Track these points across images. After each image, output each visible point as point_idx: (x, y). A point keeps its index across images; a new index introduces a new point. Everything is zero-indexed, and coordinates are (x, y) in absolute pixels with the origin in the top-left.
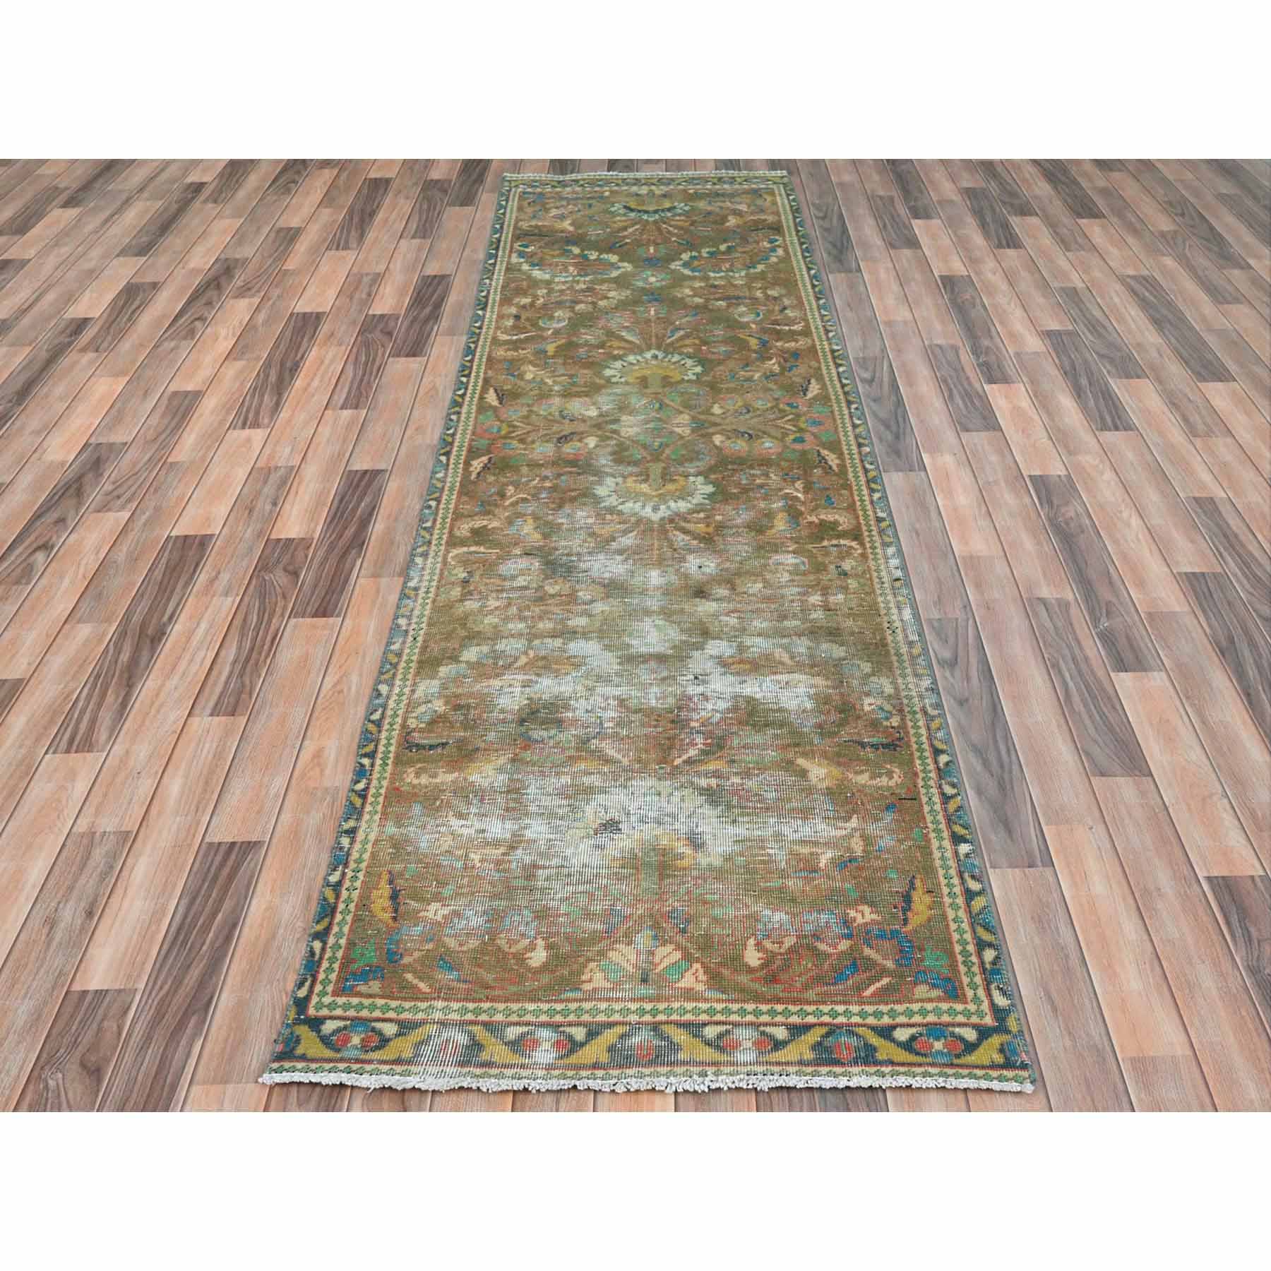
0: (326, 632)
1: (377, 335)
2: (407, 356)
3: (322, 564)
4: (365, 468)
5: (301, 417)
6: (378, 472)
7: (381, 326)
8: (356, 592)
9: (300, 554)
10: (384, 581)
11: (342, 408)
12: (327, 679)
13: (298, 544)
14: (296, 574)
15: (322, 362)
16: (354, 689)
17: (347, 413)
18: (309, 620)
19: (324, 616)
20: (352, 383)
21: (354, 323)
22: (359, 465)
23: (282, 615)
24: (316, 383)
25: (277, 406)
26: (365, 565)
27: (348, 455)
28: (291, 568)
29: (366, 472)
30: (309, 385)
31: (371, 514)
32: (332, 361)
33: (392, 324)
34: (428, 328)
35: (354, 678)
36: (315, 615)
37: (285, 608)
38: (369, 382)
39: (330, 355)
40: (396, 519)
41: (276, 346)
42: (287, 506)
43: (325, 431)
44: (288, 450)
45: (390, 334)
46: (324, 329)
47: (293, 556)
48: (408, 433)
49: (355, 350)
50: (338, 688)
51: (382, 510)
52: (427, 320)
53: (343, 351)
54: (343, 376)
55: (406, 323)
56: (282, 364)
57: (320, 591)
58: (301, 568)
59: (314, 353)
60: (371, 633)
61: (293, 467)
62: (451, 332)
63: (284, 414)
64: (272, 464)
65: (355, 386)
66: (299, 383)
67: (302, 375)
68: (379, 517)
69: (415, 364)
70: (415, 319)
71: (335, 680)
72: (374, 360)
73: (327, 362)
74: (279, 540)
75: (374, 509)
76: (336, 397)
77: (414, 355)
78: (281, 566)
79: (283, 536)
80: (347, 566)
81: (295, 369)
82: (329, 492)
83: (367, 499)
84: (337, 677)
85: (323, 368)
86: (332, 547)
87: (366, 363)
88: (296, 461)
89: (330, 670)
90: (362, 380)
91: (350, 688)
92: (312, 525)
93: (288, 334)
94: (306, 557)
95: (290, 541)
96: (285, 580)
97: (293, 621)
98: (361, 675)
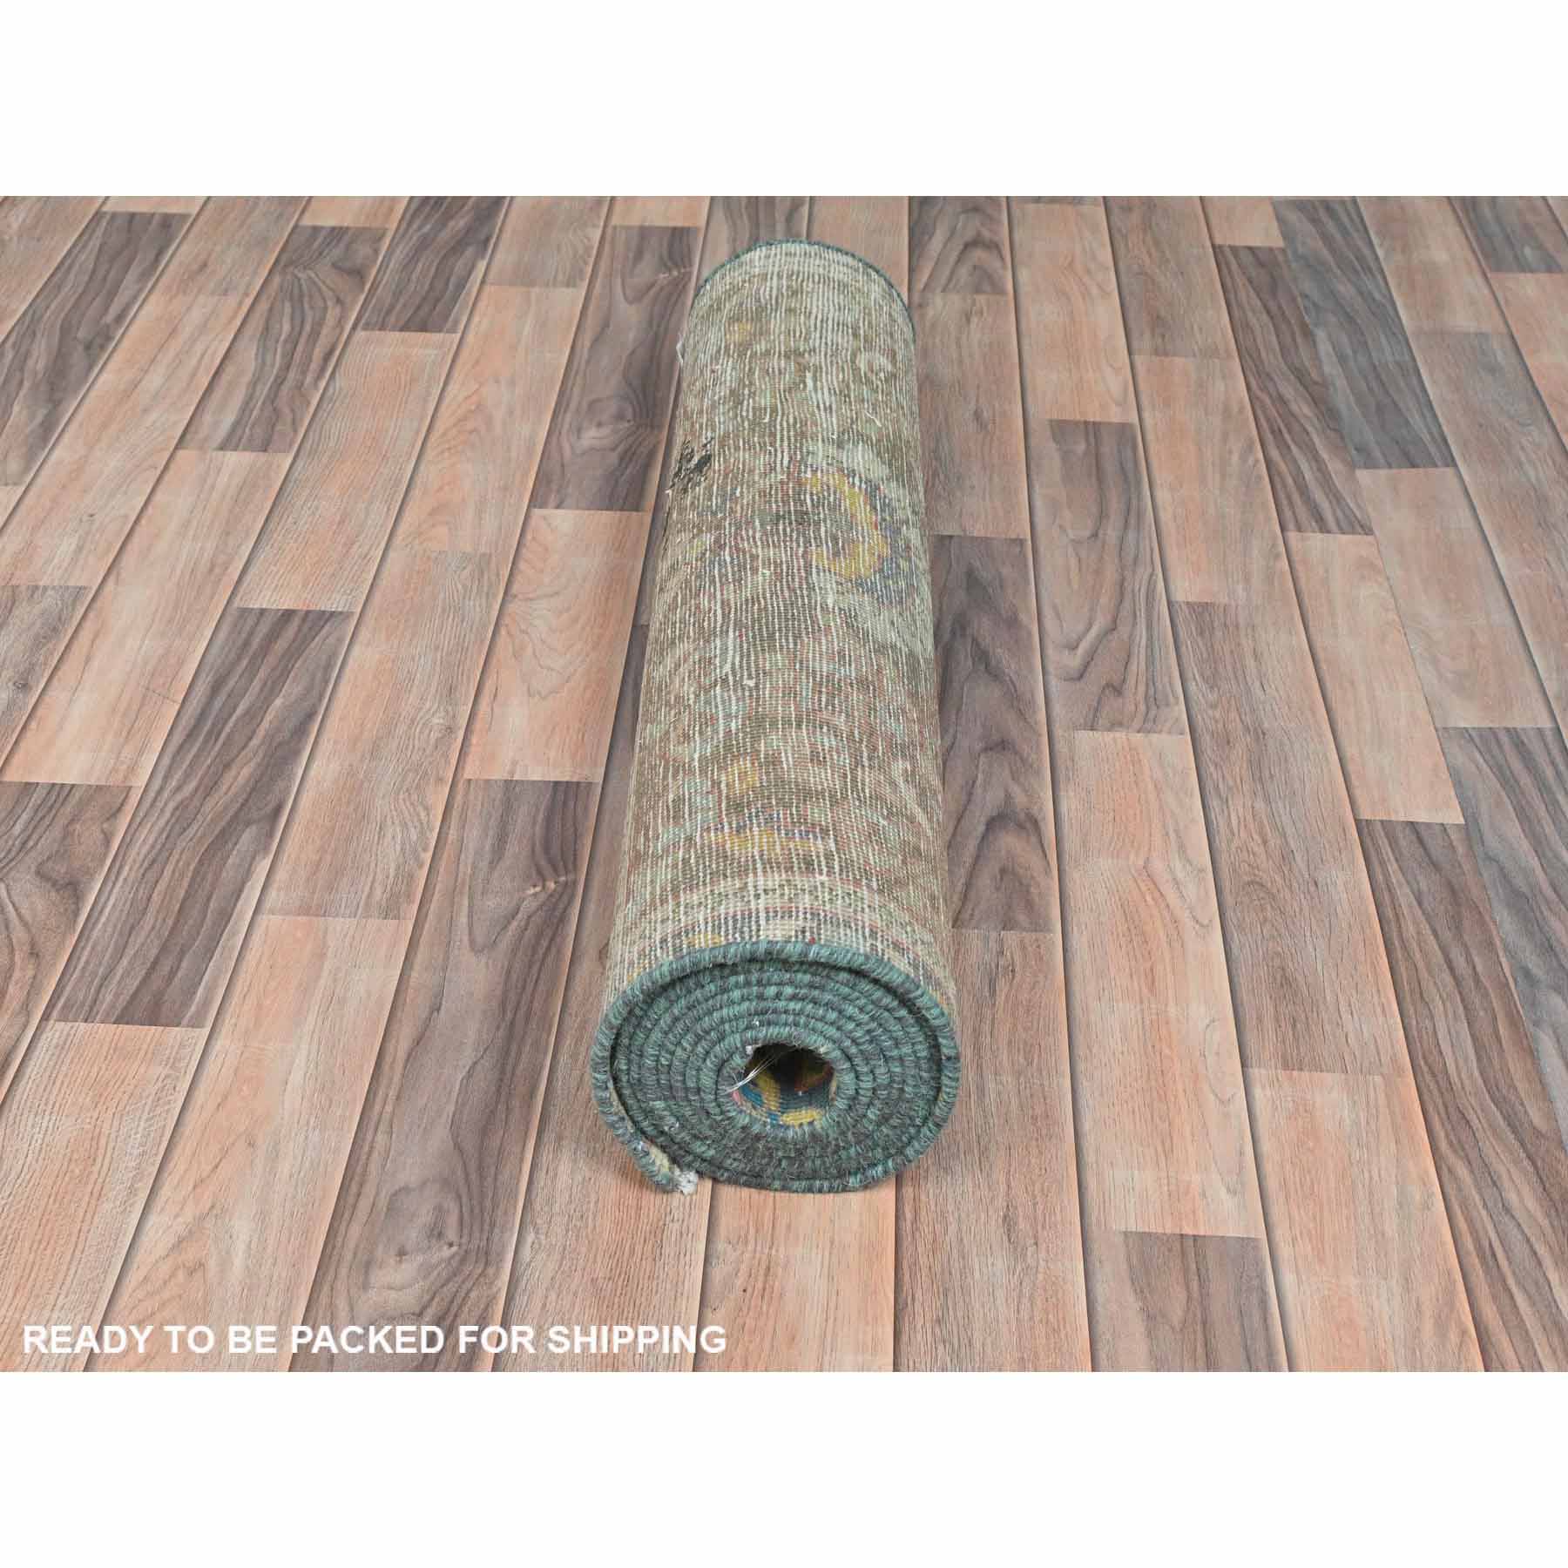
0: (158, 1070)
1: (324, 274)
2: (404, 328)
3: (155, 863)
4: (287, 605)
5: (110, 463)
6: (325, 617)
7: (337, 252)
8: (251, 957)
9: (89, 834)
10: (339, 926)
11: (222, 447)
12: (153, 1219)
13: (83, 804)
14: (72, 889)
15: (174, 332)
16: (238, 1261)
17: (237, 461)
18: (105, 1031)
19: (153, 1019)
20: (254, 384)
21: (263, 242)
22: (270, 595)
23: (26, 1008)
24: (154, 380)
25: (46, 432)
26: (281, 875)
27: (239, 565)
28: (59, 869)
29: (288, 615)
30: (135, 385)
31: (301, 731)
32: (203, 328)
33: (363, 250)
34: (459, 266)
35: (242, 1228)
36: (124, 1018)
37: (34, 988)
38: (299, 386)
39: (196, 316)
40: (375, 751)
41: (53, 286)
42: (57, 695)
43: (176, 501)
44: (67, 546)
45: (358, 274)
46: (183, 253)
47: (67, 833)
48: (409, 518)
49: (263, 306)
50: (190, 1254)
51: (333, 722)
52: (458, 247)
53: (232, 308)
54: (230, 370)
55: (400, 254)
56: (66, 330)
57: (145, 941)
58: (91, 874)
59: (151, 311)
60: (296, 1078)
61: (81, 590)
62: (524, 277)
63: (63, 453)
64: (22, 579)
65: (263, 391)
66: (109, 377)
67: (118, 358)
68: (326, 745)
69: (426, 348)
70: (424, 244)
71: (179, 1227)
72: (315, 335)
73: (187, 331)
74: (28, 788)
75: (310, 716)
76: (207, 418)
77: (423, 328)
78: (31, 861)
79: (42, 777)
80: (229, 874)
81: (99, 344)
82: (181, 663)
83: (291, 690)
84: (189, 1214)
85: (175, 346)
86: (184, 816)
87: (293, 341)
88: (88, 576)
89: (165, 1191)
90: (279, 382)
91: (225, 1263)
92: (128, 753)
93: (86, 258)
94: (107, 841)
95: (60, 793)
96: (40, 905)
97: (57, 1030)
98: (262, 1217)
